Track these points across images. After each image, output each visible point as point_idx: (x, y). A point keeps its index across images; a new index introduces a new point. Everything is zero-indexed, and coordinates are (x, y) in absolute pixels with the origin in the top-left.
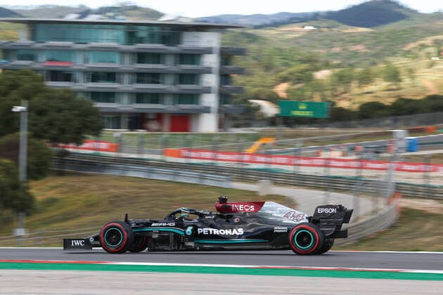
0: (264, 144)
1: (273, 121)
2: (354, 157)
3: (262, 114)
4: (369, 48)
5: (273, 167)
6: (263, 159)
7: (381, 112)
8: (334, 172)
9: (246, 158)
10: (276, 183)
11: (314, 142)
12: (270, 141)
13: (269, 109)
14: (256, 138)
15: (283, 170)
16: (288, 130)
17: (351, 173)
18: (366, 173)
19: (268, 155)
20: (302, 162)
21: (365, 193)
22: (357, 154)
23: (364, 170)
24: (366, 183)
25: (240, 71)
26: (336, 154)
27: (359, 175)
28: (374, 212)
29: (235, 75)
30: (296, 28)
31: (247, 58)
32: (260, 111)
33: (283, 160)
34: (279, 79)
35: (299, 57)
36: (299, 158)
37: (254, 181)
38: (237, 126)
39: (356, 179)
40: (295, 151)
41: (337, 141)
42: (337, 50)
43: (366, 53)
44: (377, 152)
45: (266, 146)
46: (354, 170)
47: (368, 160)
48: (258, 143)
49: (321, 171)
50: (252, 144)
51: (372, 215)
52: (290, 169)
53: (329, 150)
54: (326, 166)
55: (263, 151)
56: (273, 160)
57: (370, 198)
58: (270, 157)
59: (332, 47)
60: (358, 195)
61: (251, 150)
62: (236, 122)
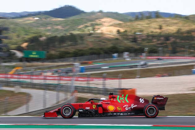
0: (17, 70)
1: (21, 60)
3: (17, 57)
4: (63, 27)
5: (21, 80)
6: (16, 76)
7: (68, 55)
8: (48, 82)
9: (9, 76)
10: (22, 87)
11: (39, 69)
12: (20, 69)
13: (19, 54)
14: (13, 67)
15: (25, 81)
16: (28, 64)
17: (56, 82)
18: (62, 82)
19: (19, 75)
20: (34, 77)
21: (62, 91)
22: (58, 74)
23: (61, 81)
24: (62, 86)
25: (6, 38)
26: (49, 74)
27: (59, 83)
28: (66, 99)
29: (4, 39)
30: (31, 18)
31: (9, 32)
32: (15, 55)
33: (26, 77)
34: (24, 41)
35: (32, 31)
36: (33, 76)
37: (13, 87)
38: (5, 62)
39: (58, 85)
40: (31, 73)
41: (50, 68)
42: (49, 28)
43: (62, 29)
44: (67, 73)
45: (18, 71)
46: (57, 81)
47: (63, 77)
48: (14, 70)
49: (42, 82)
50: (11, 70)
51: (65, 100)
52: (29, 81)
53: (46, 72)
54: (44, 79)
55: (17, 73)
56: (21, 77)
57: (64, 93)
58: (20, 75)
59: (47, 27)
60: (59, 92)
61: (12, 72)
62: (4, 60)
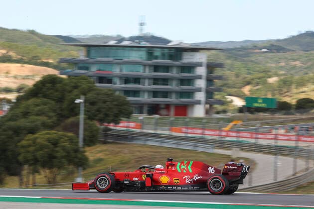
0: (235, 125)
1: (241, 110)
2: (294, 134)
3: (234, 106)
4: (303, 63)
5: (241, 139)
6: (234, 134)
7: (311, 104)
8: (280, 143)
9: (224, 133)
10: (243, 150)
11: (268, 123)
12: (240, 123)
13: (238, 102)
15: (247, 141)
16: (251, 116)
17: (292, 144)
18: (301, 144)
19: (238, 131)
20: (260, 136)
21: (301, 157)
22: (295, 132)
23: (300, 142)
24: (302, 150)
25: (220, 78)
26: (282, 131)
27: (297, 145)
28: (307, 169)
29: (217, 80)
30: (256, 50)
31: (225, 69)
32: (233, 103)
33: (248, 135)
34: (245, 83)
35: (258, 69)
36: (259, 134)
37: (229, 149)
38: (218, 113)
39: (296, 148)
40: (256, 129)
41: (282, 123)
42: (283, 64)
43: (301, 67)
44: (308, 131)
45: (237, 126)
46: (294, 142)
47: (303, 136)
48: (231, 124)
49: (272, 143)
50: (228, 125)
51: (306, 171)
52: (252, 141)
53: (277, 129)
54: (276, 139)
55: (235, 129)
56: (241, 135)
57: (304, 160)
58: (240, 133)
59: (279, 63)
60: (296, 158)
61: (227, 128)
